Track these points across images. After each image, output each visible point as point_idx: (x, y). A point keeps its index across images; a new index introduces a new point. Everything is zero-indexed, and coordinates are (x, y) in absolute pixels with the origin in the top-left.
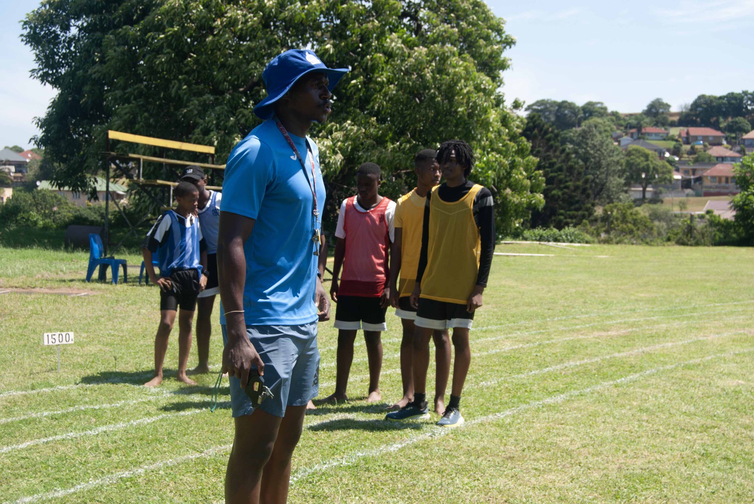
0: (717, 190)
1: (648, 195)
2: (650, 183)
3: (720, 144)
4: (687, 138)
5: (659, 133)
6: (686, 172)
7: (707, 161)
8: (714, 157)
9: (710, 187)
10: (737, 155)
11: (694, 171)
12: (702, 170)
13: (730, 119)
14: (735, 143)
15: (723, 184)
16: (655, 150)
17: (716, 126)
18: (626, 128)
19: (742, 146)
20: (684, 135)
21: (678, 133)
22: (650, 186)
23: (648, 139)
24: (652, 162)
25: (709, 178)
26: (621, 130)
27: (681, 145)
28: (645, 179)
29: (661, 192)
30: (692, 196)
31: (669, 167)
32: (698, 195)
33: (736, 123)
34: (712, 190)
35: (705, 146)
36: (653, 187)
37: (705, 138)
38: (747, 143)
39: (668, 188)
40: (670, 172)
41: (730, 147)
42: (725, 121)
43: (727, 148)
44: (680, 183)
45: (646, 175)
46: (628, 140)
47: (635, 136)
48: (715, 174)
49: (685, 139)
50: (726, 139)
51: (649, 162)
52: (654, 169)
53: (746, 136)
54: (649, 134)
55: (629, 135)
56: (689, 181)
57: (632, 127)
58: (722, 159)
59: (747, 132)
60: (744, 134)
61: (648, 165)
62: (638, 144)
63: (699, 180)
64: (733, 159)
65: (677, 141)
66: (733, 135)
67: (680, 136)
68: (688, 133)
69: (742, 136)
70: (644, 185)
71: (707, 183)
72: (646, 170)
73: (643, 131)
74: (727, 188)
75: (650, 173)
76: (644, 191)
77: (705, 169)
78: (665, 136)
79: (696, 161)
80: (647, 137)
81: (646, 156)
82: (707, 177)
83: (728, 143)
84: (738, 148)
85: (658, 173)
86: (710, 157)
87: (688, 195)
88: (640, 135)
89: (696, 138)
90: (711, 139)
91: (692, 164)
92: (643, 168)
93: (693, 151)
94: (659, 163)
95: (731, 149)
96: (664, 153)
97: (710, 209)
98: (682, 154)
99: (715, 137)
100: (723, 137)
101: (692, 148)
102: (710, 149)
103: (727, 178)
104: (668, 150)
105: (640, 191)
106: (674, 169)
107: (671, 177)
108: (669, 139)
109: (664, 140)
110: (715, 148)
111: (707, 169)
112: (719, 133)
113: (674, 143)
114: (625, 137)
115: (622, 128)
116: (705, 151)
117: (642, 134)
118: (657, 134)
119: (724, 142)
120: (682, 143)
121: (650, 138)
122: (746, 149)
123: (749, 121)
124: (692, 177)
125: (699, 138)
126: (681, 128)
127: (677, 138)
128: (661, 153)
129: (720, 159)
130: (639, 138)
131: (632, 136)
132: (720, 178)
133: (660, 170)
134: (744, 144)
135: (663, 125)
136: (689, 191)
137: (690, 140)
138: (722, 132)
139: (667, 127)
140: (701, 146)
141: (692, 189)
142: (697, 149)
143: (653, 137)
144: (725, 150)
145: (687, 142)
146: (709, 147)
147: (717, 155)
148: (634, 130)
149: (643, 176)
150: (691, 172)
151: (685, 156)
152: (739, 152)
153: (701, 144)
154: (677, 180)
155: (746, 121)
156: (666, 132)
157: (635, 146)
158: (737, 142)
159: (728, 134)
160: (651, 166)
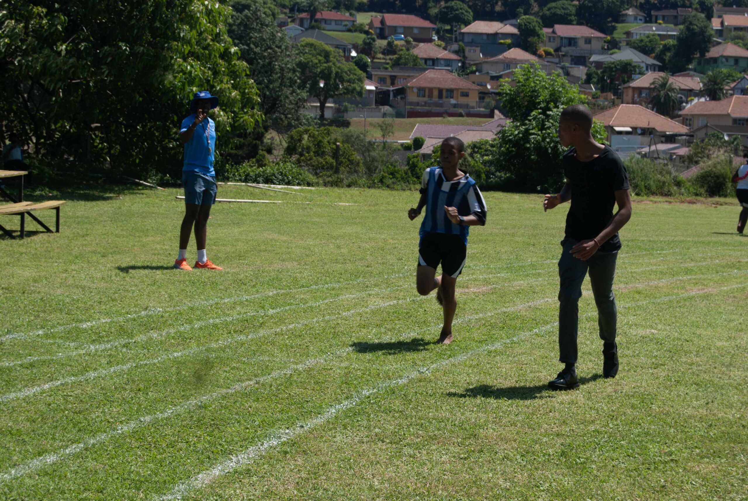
0: (426, 108)
1: (328, 114)
2: (332, 96)
3: (430, 40)
4: (382, 30)
5: (342, 21)
6: (382, 80)
7: (411, 64)
8: (422, 59)
9: (418, 104)
10: (454, 57)
11: (393, 79)
12: (405, 78)
13: (443, 4)
14: (451, 39)
15: (435, 99)
16: (337, 47)
17: (423, 13)
18: (292, 10)
19: (461, 43)
20: (378, 25)
21: (368, 21)
22: (331, 100)
23: (324, 30)
24: (334, 64)
25: (415, 90)
26: (285, 13)
27: (374, 40)
28: (323, 88)
29: (346, 110)
30: (392, 116)
31: (359, 72)
32: (399, 115)
33: (452, 8)
34: (419, 109)
35: (408, 42)
36: (335, 102)
37: (407, 30)
38: (466, 39)
39: (357, 104)
40: (360, 80)
41: (443, 44)
42: (435, 7)
43: (439, 46)
44: (373, 96)
45: (325, 84)
46: (298, 29)
47: (306, 24)
48: (423, 84)
49: (378, 31)
50: (438, 33)
51: (331, 64)
52: (337, 73)
53: (465, 30)
54: (326, 21)
55: (298, 21)
56: (387, 93)
57: (300, 11)
58: (433, 62)
59: (467, 23)
60: (462, 26)
61: (329, 68)
62: (313, 37)
63: (401, 92)
64: (448, 62)
65: (367, 33)
66: (448, 27)
67: (371, 25)
68: (382, 22)
69: (460, 28)
70: (322, 98)
71: (412, 97)
72: (326, 76)
73: (318, 16)
74: (441, 105)
75: (332, 82)
76: (322, 107)
77: (409, 76)
78: (349, 24)
79: (396, 64)
80: (323, 25)
81: (327, 55)
82: (412, 88)
83: (439, 39)
84: (455, 47)
85: (342, 81)
86: (415, 59)
87: (384, 115)
88: (313, 23)
89: (394, 30)
90: (416, 31)
91: (390, 69)
92: (322, 72)
93: (390, 50)
94: (346, 66)
95: (445, 49)
96: (350, 52)
97: (418, 136)
98: (375, 53)
99: (422, 29)
100: (433, 29)
101: (390, 44)
102: (414, 47)
103: (440, 91)
104: (355, 47)
105: (316, 107)
106: (364, 75)
107: (362, 88)
108: (355, 31)
109: (349, 30)
110: (422, 45)
111: (413, 77)
112: (427, 24)
113: (363, 36)
114: (291, 25)
115: (287, 11)
116: (408, 50)
117: (316, 21)
118: (338, 22)
119: (436, 38)
120: (375, 37)
121: (327, 27)
122: (467, 49)
123: (470, 7)
124: (391, 88)
125: (400, 30)
126: (374, 14)
127: (367, 28)
128: (346, 50)
129: (431, 63)
130: (312, 28)
131: (301, 25)
132: (431, 90)
133: (346, 77)
134: (462, 40)
135: (348, 8)
136: (386, 109)
137: (387, 32)
138: (432, 22)
139: (354, 12)
140: (403, 42)
141: (391, 106)
142: (397, 46)
143: (333, 26)
144: (436, 48)
145: (382, 35)
146: (414, 43)
147: (425, 56)
148: (304, 15)
149: (322, 85)
150: (389, 81)
151: (380, 56)
152: (456, 52)
153: (401, 39)
154: (370, 91)
155: (466, 7)
156: (352, 19)
157: (310, 40)
158: (454, 36)
159: (439, 25)
160: (334, 70)
